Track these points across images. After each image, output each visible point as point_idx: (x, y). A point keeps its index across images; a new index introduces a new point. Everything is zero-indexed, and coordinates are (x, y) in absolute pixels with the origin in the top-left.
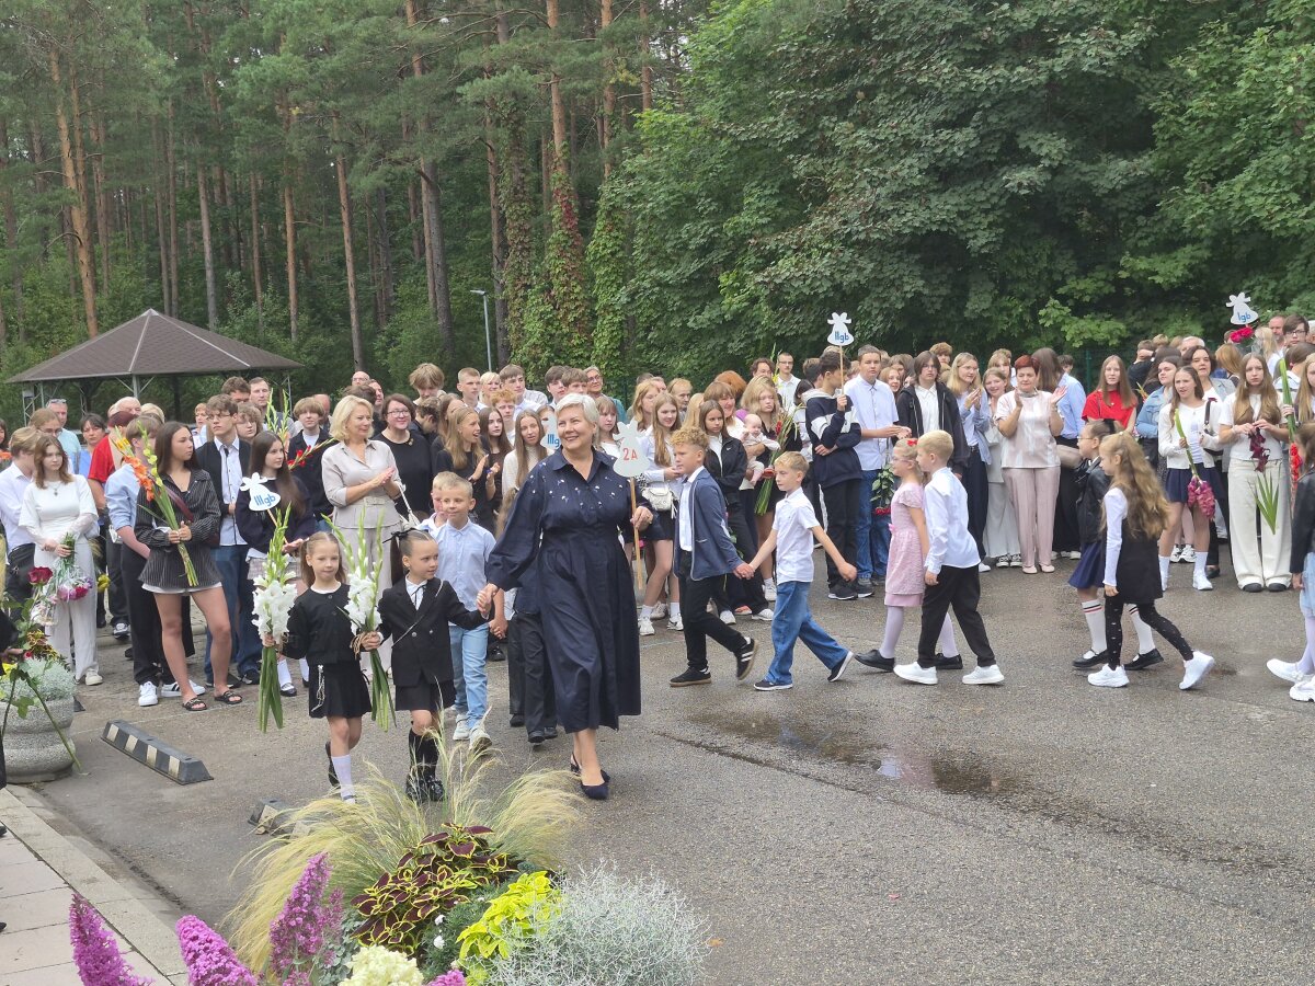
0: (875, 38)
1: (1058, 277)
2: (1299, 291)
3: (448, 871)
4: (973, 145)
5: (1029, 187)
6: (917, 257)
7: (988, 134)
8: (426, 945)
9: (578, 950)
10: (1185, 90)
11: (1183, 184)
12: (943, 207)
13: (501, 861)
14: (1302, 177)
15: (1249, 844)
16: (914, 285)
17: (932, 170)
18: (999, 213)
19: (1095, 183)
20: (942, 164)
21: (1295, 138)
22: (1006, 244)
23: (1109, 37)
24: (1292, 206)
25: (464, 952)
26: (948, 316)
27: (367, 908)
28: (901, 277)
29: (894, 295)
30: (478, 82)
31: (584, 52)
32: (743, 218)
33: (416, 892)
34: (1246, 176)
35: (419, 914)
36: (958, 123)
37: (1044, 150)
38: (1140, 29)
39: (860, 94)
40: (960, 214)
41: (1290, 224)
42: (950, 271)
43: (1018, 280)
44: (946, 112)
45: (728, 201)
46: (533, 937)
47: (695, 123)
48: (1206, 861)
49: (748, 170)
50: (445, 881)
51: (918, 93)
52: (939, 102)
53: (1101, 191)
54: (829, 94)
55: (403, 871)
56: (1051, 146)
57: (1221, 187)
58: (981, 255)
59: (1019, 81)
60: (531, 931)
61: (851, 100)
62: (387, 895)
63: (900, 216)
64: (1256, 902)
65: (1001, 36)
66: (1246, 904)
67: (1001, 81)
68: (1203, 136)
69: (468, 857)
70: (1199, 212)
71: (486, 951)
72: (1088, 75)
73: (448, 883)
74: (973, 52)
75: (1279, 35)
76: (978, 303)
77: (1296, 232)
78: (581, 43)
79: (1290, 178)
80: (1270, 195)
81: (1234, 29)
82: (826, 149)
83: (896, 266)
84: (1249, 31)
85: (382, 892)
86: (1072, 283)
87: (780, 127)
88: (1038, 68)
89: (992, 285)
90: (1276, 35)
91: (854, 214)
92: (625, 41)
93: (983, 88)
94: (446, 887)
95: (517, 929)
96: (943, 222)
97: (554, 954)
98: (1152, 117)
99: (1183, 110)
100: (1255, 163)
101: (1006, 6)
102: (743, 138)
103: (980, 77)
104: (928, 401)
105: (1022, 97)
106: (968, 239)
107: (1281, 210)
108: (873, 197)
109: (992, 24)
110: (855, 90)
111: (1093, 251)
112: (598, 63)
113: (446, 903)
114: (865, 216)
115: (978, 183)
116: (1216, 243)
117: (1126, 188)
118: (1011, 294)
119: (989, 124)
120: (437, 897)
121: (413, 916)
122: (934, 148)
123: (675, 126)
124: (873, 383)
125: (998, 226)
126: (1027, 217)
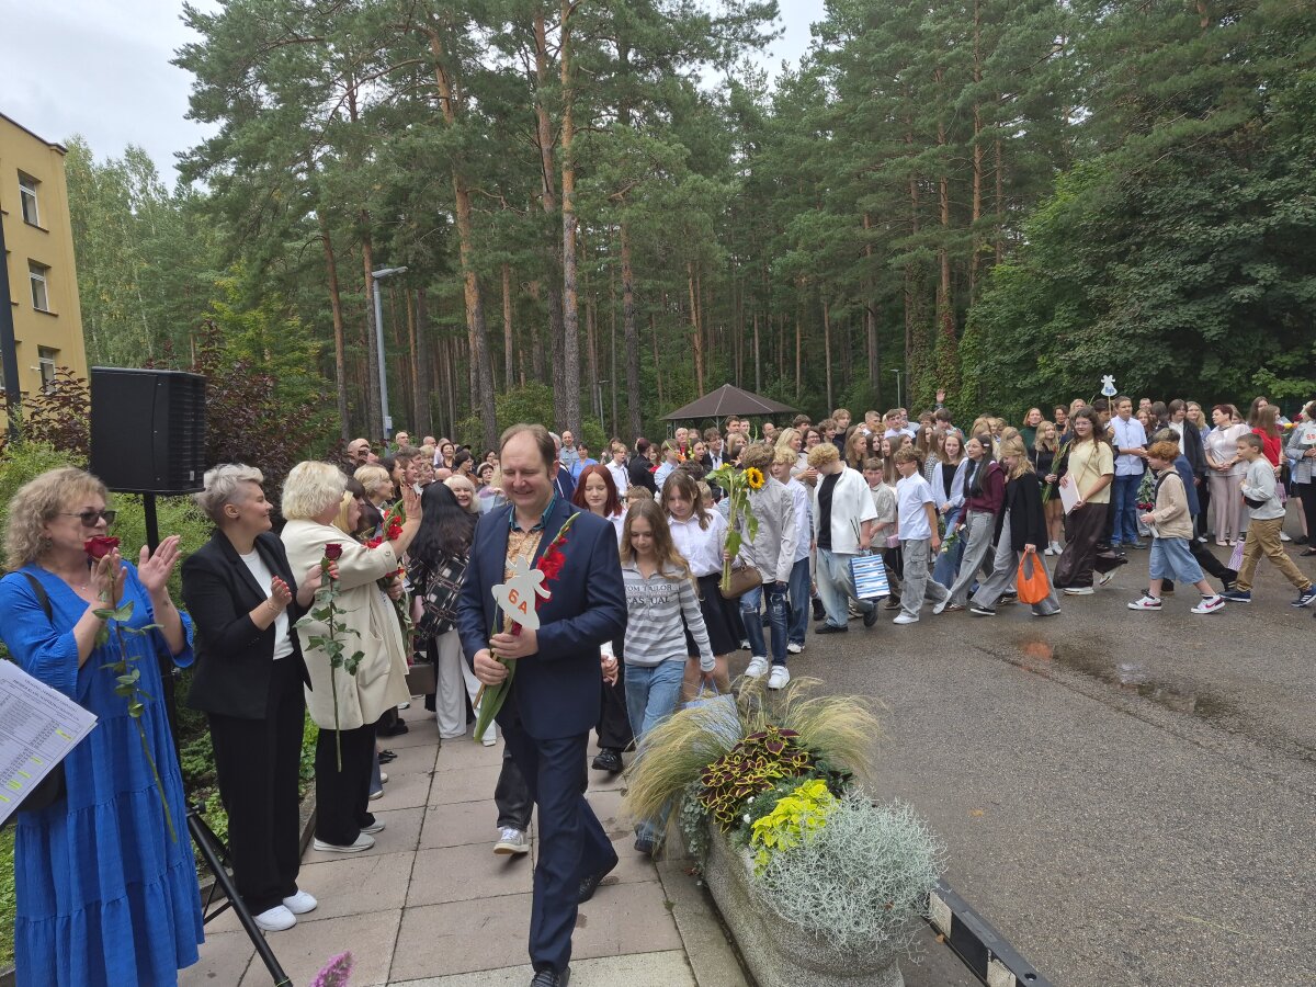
0: (1145, 213)
1: (1266, 354)
3: (764, 761)
4: (1209, 274)
5: (1249, 298)
6: (1168, 343)
7: (1220, 267)
12: (1188, 312)
13: (803, 758)
16: (1166, 360)
17: (1181, 290)
18: (1226, 315)
19: (1297, 294)
20: (1188, 286)
22: (1230, 334)
25: (754, 838)
26: (1188, 379)
28: (1156, 356)
29: (1151, 366)
30: (900, 257)
31: (962, 236)
32: (1054, 324)
33: (739, 775)
35: (738, 793)
36: (1196, 263)
37: (1261, 275)
39: (1133, 248)
40: (1200, 317)
42: (1190, 351)
43: (1238, 356)
44: (1192, 255)
45: (1045, 314)
47: (1027, 271)
49: (1058, 297)
50: (760, 769)
51: (1173, 244)
52: (1187, 248)
53: (1301, 299)
54: (1113, 248)
55: (734, 756)
56: (1266, 272)
58: (1212, 341)
59: (1244, 232)
61: (1127, 251)
62: (720, 773)
63: (1157, 318)
65: (1231, 205)
67: (1231, 233)
69: (779, 753)
72: (1294, 227)
73: (762, 772)
74: (1213, 217)
76: (1209, 371)
78: (961, 231)
82: (1109, 281)
83: (1153, 349)
85: (718, 770)
86: (1277, 358)
87: (1081, 269)
88: (1258, 223)
89: (1219, 360)
91: (1126, 319)
92: (986, 228)
93: (1218, 239)
94: (759, 775)
96: (1187, 322)
101: (1237, 186)
102: (1056, 278)
103: (1217, 231)
105: (1246, 243)
106: (1204, 332)
108: (1139, 308)
109: (1226, 199)
110: (1130, 245)
112: (970, 241)
113: (757, 788)
114: (1134, 320)
115: (1212, 297)
118: (1233, 365)
119: (1221, 261)
120: (751, 782)
121: (734, 793)
122: (1182, 277)
123: (1014, 273)
124: (1128, 420)
125: (1227, 323)
126: (1246, 317)
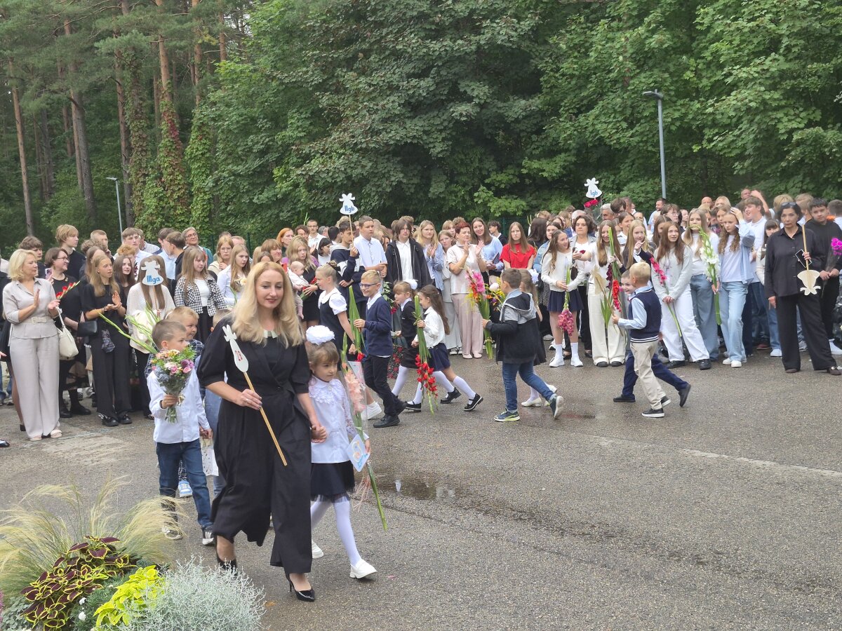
0: (369, 19)
1: (485, 173)
2: (628, 182)
3: (88, 568)
4: (431, 89)
5: (467, 116)
6: (399, 159)
7: (441, 82)
8: (73, 619)
9: (176, 616)
10: (559, 57)
11: (559, 115)
12: (415, 127)
13: (125, 560)
14: (628, 112)
15: (600, 523)
16: (397, 177)
17: (407, 104)
18: (448, 132)
19: (506, 114)
20: (413, 101)
21: (624, 89)
22: (452, 153)
23: (513, 23)
24: (623, 130)
25: (99, 622)
26: (419, 196)
27: (32, 596)
28: (389, 172)
29: (385, 183)
30: (109, 40)
31: (181, 22)
32: (288, 133)
33: (66, 584)
34: (595, 111)
35: (68, 598)
36: (422, 75)
37: (475, 93)
38: (531, 18)
39: (361, 55)
40: (424, 132)
41: (622, 141)
42: (419, 168)
43: (461, 174)
44: (414, 68)
45: (278, 122)
46: (146, 609)
47: (255, 70)
48: (575, 535)
49: (291, 102)
50: (86, 575)
51: (397, 55)
52: (410, 61)
53: (510, 119)
54: (340, 54)
55: (57, 570)
56: (479, 90)
57: (581, 118)
58: (437, 158)
59: (459, 49)
60: (144, 606)
61: (355, 58)
62: (46, 586)
63: (387, 133)
64: (604, 559)
65: (447, 21)
66: (598, 561)
67: (448, 48)
68: (570, 86)
69: (102, 558)
70: (569, 133)
71: (114, 620)
72: (501, 47)
73: (89, 576)
74: (431, 30)
75: (614, 24)
76: (437, 189)
77: (626, 145)
78: (178, 16)
79: (622, 113)
80: (609, 123)
81: (587, 20)
82: (340, 89)
83: (386, 165)
84: (596, 21)
85: (43, 585)
87: (310, 74)
88: (470, 41)
89: (445, 177)
90: (612, 24)
91: (359, 131)
92: (208, 15)
93: (437, 53)
94: (87, 579)
95: (135, 605)
96: (414, 137)
97: (160, 620)
98: (540, 73)
99: (558, 70)
100: (601, 103)
102: (286, 81)
103: (435, 46)
104: (405, 251)
105: (461, 59)
106: (430, 148)
107: (617, 132)
108: (370, 121)
109: (442, 12)
110: (357, 52)
111: (506, 156)
112: (190, 30)
113: (87, 590)
114: (366, 132)
115: (436, 113)
116: (579, 153)
117: (525, 117)
118: (457, 183)
119: (441, 76)
120: (80, 586)
121: (64, 599)
122: (407, 90)
123: (242, 72)
124: (370, 240)
125: (448, 140)
126: (466, 133)
